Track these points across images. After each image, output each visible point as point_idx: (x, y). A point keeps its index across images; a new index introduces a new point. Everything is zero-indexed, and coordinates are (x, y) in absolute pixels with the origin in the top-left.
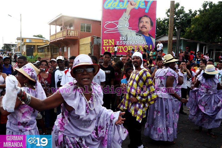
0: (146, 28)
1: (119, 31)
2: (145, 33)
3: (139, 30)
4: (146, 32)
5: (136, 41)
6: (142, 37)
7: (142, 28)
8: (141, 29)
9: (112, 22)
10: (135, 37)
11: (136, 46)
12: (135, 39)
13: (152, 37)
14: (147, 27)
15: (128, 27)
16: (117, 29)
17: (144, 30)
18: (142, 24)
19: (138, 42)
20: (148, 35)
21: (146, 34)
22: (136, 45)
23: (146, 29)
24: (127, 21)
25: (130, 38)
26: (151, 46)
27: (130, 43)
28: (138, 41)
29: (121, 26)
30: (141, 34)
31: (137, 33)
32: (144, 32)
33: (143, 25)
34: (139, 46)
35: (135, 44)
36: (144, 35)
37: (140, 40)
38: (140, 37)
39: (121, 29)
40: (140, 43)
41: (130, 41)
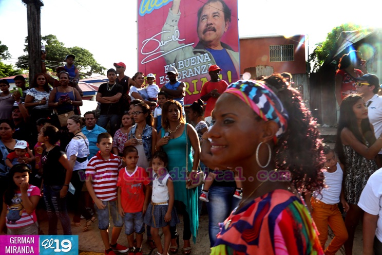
0: (214, 30)
1: (164, 53)
2: (213, 43)
3: (198, 40)
4: (215, 39)
5: (195, 68)
6: (206, 54)
7: (205, 32)
8: (203, 36)
9: (151, 39)
10: (191, 58)
11: (194, 82)
12: (192, 65)
13: (231, 49)
14: (216, 28)
15: (177, 39)
16: (159, 50)
17: (211, 36)
18: (205, 24)
19: (198, 69)
20: (220, 48)
21: (215, 45)
22: (195, 78)
23: (215, 33)
24: (176, 27)
25: (182, 64)
26: (229, 73)
27: (184, 75)
28: (199, 67)
29: (165, 42)
30: (205, 49)
31: (195, 48)
32: (210, 41)
33: (208, 25)
34: (202, 80)
35: (193, 75)
36: (211, 50)
37: (204, 63)
38: (202, 55)
39: (166, 48)
40: (203, 73)
41: (183, 72)
